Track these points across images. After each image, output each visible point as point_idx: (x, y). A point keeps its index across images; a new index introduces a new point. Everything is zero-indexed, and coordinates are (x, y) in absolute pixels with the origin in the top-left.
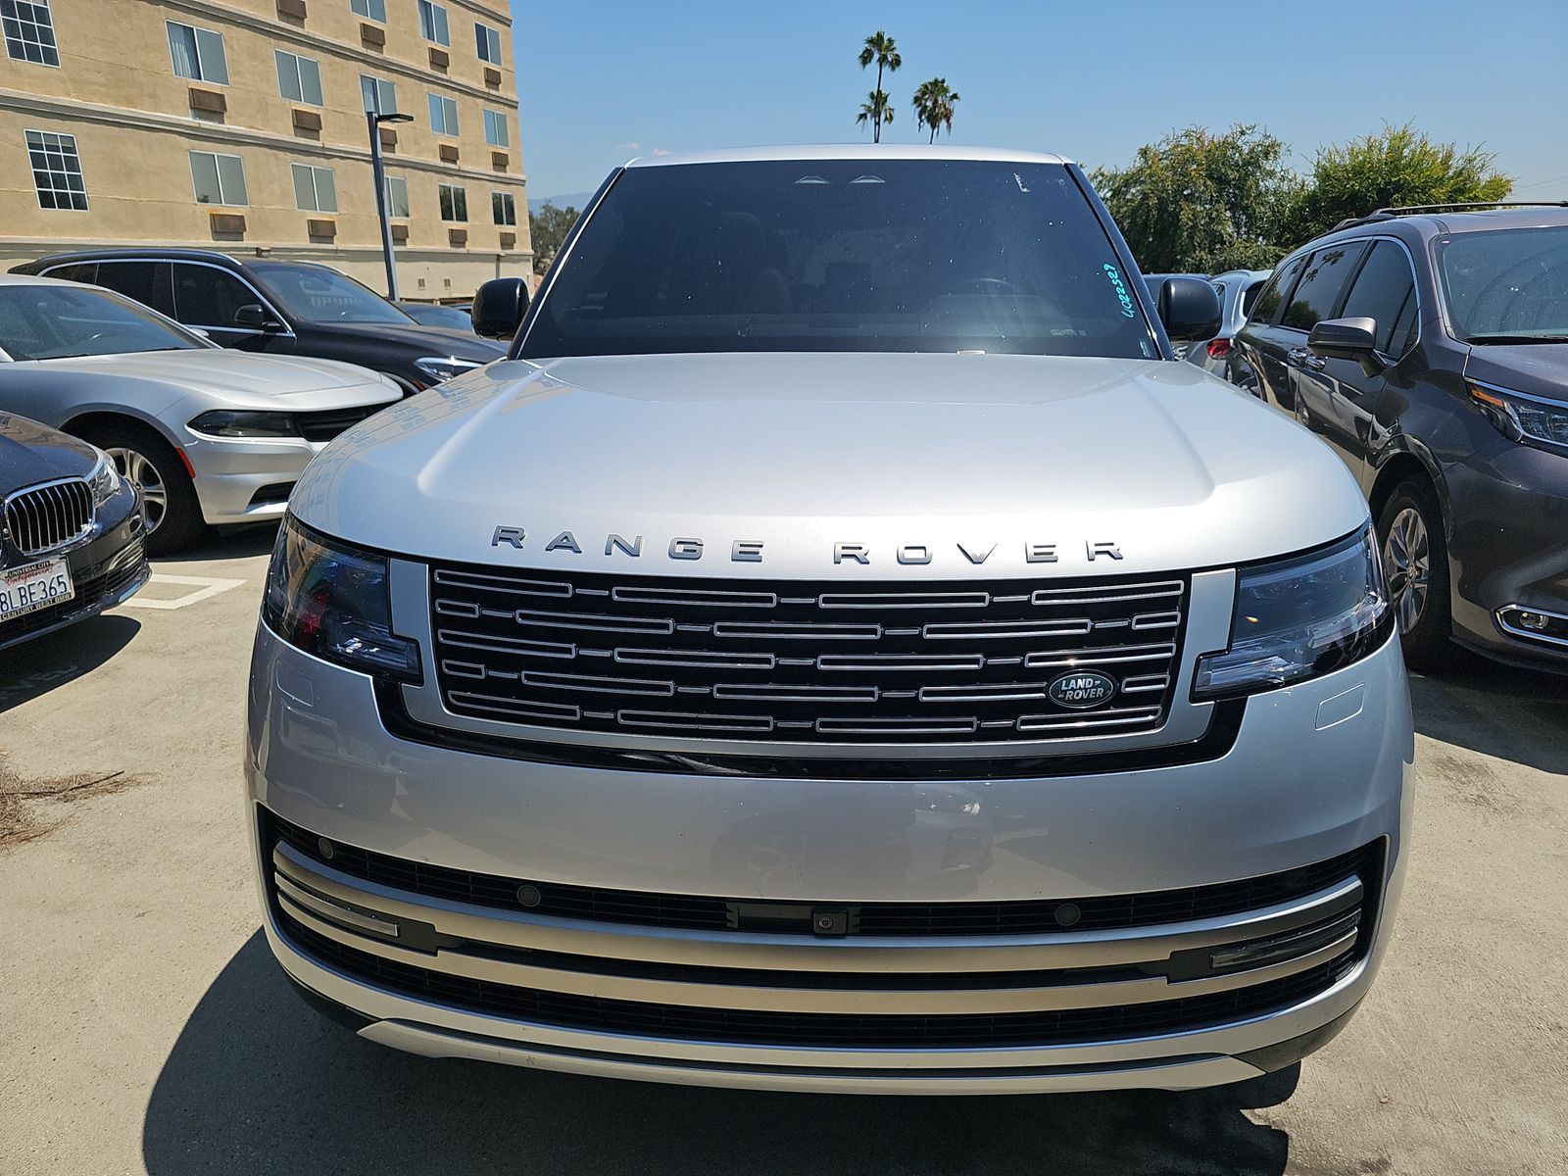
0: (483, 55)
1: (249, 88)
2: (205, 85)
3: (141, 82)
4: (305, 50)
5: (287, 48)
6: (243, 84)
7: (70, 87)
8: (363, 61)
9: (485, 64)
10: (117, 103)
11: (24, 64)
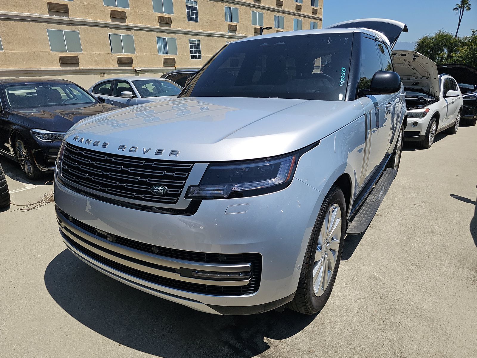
0: (313, 4)
1: (244, 23)
2: (233, 23)
3: (217, 24)
4: (260, 10)
5: (255, 10)
6: (242, 22)
7: (200, 27)
8: (276, 11)
9: (313, 7)
10: (211, 31)
11: (191, 22)
